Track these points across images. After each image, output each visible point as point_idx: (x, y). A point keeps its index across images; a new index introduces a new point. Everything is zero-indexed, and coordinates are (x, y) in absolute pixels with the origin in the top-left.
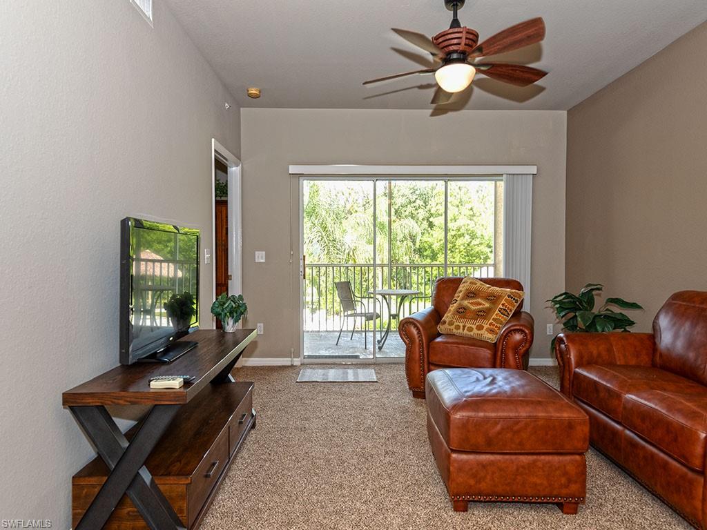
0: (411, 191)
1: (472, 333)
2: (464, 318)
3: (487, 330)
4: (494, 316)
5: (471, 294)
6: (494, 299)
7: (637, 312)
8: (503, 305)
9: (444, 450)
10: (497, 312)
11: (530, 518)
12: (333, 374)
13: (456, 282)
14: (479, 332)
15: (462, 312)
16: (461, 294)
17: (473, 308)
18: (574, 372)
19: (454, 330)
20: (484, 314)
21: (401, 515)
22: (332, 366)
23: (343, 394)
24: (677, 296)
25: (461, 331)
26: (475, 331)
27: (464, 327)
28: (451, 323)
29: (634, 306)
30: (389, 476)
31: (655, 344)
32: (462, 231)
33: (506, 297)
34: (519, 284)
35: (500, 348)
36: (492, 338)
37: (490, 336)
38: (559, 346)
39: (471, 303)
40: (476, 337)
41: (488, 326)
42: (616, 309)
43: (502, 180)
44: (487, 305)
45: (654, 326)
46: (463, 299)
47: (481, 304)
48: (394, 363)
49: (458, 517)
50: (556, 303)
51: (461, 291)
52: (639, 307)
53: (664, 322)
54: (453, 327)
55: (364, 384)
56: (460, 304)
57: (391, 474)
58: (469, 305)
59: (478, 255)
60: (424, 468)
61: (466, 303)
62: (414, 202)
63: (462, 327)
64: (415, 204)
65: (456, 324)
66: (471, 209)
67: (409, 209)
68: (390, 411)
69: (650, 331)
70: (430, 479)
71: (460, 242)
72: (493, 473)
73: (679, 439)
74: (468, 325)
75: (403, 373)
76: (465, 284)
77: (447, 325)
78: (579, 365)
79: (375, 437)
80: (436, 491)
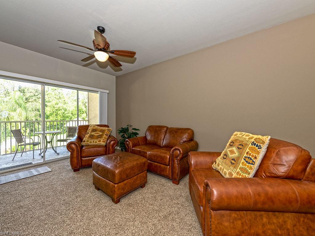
0: (35, 91)
1: (97, 143)
2: (93, 138)
3: (102, 141)
4: (104, 137)
5: (94, 130)
6: (103, 131)
7: (139, 131)
8: (106, 133)
9: (111, 185)
10: (105, 135)
11: (137, 194)
12: (22, 175)
13: (87, 127)
14: (99, 143)
15: (91, 137)
16: (90, 131)
17: (96, 135)
18: (132, 149)
19: (89, 143)
20: (100, 136)
21: (99, 217)
22: (19, 171)
23: (36, 182)
24: (150, 127)
25: (92, 143)
26: (98, 142)
27: (93, 142)
28: (88, 141)
29: (138, 130)
30: (84, 205)
31: (146, 138)
32: (61, 108)
33: (107, 130)
34: (108, 126)
35: (108, 146)
36: (104, 144)
37: (104, 143)
38: (126, 143)
39: (95, 133)
40: (98, 144)
41: (102, 140)
42: (134, 131)
43: (98, 93)
44: (101, 133)
45: (145, 134)
46: (91, 132)
47: (99, 133)
48: (56, 161)
49: (118, 205)
50: (119, 131)
51: (90, 130)
52: (139, 130)
53: (148, 133)
54: (89, 142)
55: (45, 174)
56: (90, 134)
57: (84, 204)
58: (94, 134)
59: (67, 117)
60: (96, 196)
61: (93, 133)
62: (38, 95)
63: (92, 142)
64: (37, 96)
65: (90, 141)
66: (64, 101)
67: (34, 98)
68: (67, 180)
69: (145, 136)
70: (101, 198)
71: (59, 112)
72: (128, 185)
73: (164, 159)
74: (95, 141)
75: (69, 164)
76: (91, 127)
77: (86, 142)
78: (133, 147)
79: (67, 193)
80: (106, 201)
